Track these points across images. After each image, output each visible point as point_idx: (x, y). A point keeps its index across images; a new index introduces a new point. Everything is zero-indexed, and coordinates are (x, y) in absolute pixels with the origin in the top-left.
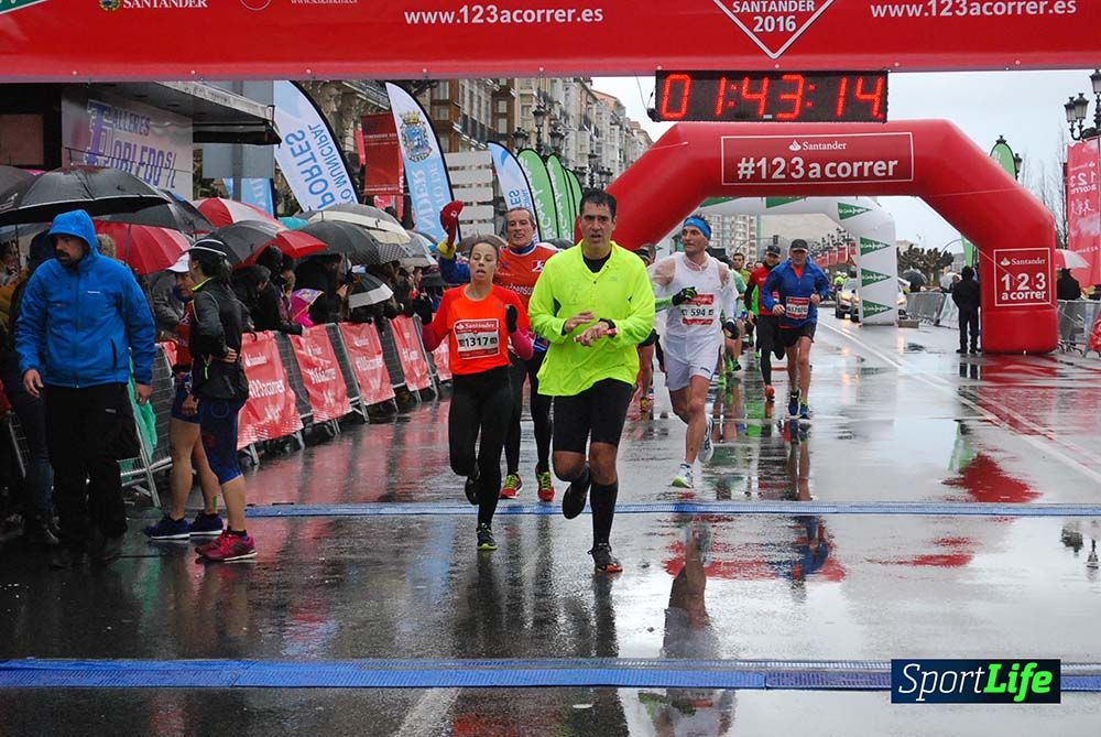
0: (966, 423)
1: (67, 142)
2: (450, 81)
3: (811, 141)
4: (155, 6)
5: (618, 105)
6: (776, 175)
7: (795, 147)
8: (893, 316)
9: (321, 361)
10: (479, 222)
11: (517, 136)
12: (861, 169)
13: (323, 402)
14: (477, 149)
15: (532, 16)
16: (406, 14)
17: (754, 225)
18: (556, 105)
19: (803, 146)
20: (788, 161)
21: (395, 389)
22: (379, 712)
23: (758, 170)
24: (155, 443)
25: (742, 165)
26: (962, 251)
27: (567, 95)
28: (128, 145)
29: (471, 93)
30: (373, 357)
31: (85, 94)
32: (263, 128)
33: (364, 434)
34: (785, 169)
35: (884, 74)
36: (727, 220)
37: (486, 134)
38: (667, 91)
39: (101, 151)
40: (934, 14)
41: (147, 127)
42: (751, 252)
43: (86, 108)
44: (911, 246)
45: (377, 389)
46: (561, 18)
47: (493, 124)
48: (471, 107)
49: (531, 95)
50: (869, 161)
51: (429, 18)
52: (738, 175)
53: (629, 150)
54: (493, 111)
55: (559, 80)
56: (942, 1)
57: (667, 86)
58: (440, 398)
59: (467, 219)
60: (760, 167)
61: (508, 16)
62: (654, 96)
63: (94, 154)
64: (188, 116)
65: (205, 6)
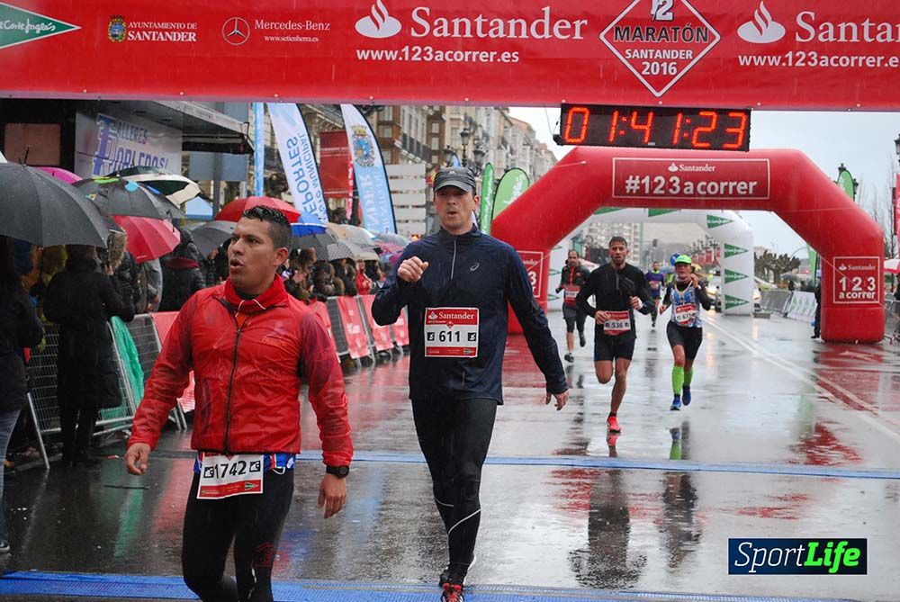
0: (808, 399)
1: (79, 147)
2: (394, 106)
4: (154, 39)
5: (530, 129)
6: (657, 191)
7: (673, 168)
8: (750, 309)
10: (414, 221)
11: (447, 152)
12: (727, 188)
14: (413, 161)
15: (461, 56)
16: (358, 51)
17: (638, 230)
18: (479, 129)
19: (679, 168)
20: (667, 179)
23: (642, 186)
25: (629, 181)
26: (807, 257)
27: (488, 120)
28: (129, 151)
29: (411, 116)
31: (93, 109)
32: (240, 141)
34: (665, 185)
35: (748, 113)
36: (616, 226)
37: (421, 149)
38: (569, 121)
39: (107, 155)
40: (790, 64)
41: (145, 136)
42: (634, 253)
43: (95, 120)
44: (766, 251)
46: (484, 59)
47: (427, 142)
48: (410, 127)
49: (459, 119)
50: (733, 181)
51: (377, 55)
52: (626, 190)
53: (538, 166)
54: (427, 131)
55: (482, 108)
56: (798, 54)
57: (570, 116)
58: (376, 365)
59: (403, 218)
60: (644, 184)
61: (441, 56)
62: (559, 124)
63: (101, 157)
64: (178, 128)
65: (194, 40)
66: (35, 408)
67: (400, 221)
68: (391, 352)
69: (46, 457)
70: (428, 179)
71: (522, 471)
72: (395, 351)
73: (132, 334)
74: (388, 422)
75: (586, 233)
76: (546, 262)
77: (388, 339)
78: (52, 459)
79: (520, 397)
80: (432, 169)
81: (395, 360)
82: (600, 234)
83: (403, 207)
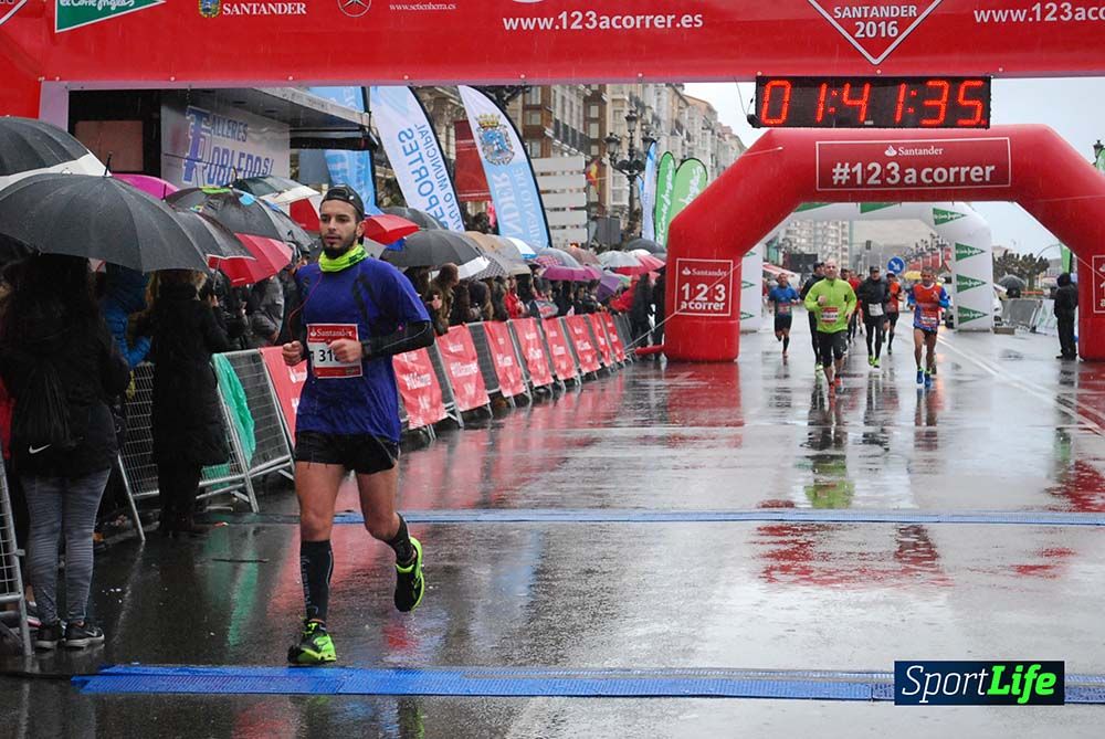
0: (1066, 431)
1: (166, 147)
2: (543, 86)
3: (907, 146)
4: (255, 12)
5: (710, 109)
6: (871, 181)
7: (891, 152)
8: (989, 322)
9: (417, 367)
10: (572, 227)
11: (610, 141)
12: (957, 174)
13: (419, 407)
14: (568, 152)
15: (631, 22)
16: (505, 20)
17: (847, 230)
18: (648, 112)
19: (898, 152)
20: (884, 166)
21: (489, 395)
22: (483, 720)
23: (853, 175)
24: (254, 449)
25: (837, 170)
26: (1059, 256)
27: (659, 100)
28: (226, 151)
29: (563, 98)
30: (468, 363)
31: (182, 101)
32: (359, 135)
33: (460, 440)
34: (881, 174)
35: (987, 81)
36: (819, 225)
37: (578, 139)
38: (767, 98)
39: (200, 157)
40: (1038, 19)
41: (245, 132)
42: (843, 257)
43: (185, 115)
44: (1006, 251)
45: (472, 395)
46: (660, 24)
47: (585, 129)
48: (563, 111)
49: (624, 100)
50: (965, 166)
51: (528, 24)
52: (833, 181)
53: (721, 154)
54: (584, 115)
55: (651, 85)
56: (1047, 7)
57: (768, 92)
58: (534, 405)
59: (558, 224)
60: (856, 173)
61: (607, 22)
62: (754, 102)
63: (193, 160)
64: (284, 121)
65: (304, 12)
66: (126, 467)
67: (554, 228)
68: (550, 388)
69: (140, 526)
70: (587, 174)
71: (722, 528)
72: (556, 387)
73: (238, 376)
74: (552, 474)
75: (782, 235)
76: (737, 273)
77: (546, 371)
78: (149, 528)
79: (713, 439)
80: (592, 161)
81: (556, 398)
82: (799, 236)
83: (557, 209)
